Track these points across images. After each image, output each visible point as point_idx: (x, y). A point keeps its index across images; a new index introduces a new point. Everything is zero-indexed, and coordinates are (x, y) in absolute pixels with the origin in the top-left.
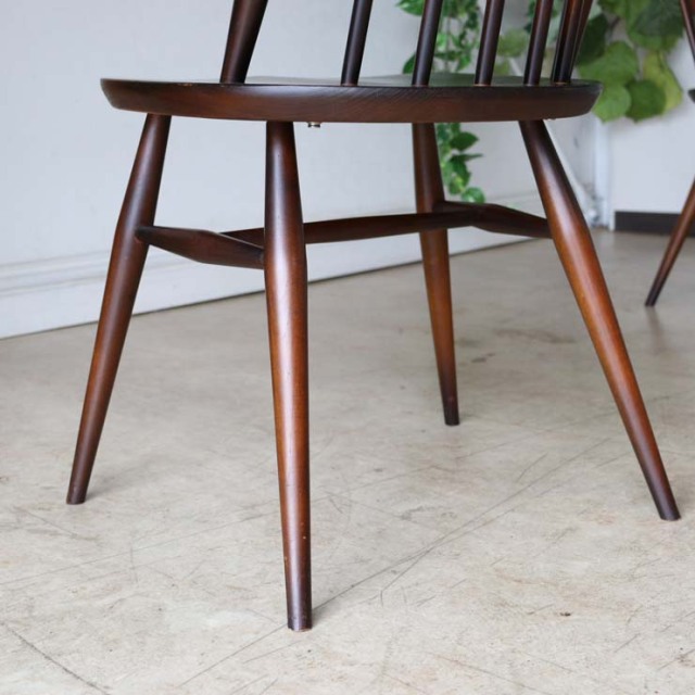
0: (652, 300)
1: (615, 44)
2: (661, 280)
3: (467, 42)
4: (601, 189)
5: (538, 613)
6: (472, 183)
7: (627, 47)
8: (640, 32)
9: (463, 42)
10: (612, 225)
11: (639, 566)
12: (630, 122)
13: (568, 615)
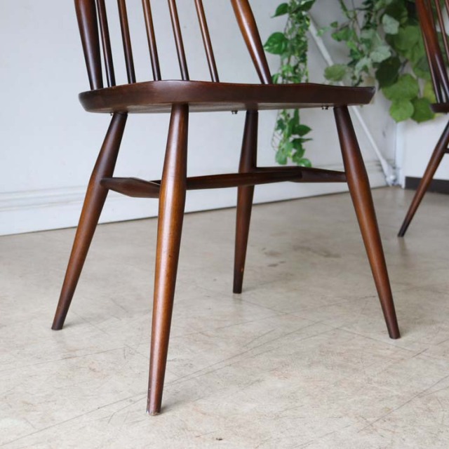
0: (402, 233)
1: (405, 75)
2: (408, 220)
3: (300, 70)
4: (399, 163)
5: (202, 437)
6: (305, 156)
7: (412, 77)
8: (420, 68)
9: (297, 71)
10: (403, 186)
11: (286, 410)
12: (415, 123)
13: (220, 439)
